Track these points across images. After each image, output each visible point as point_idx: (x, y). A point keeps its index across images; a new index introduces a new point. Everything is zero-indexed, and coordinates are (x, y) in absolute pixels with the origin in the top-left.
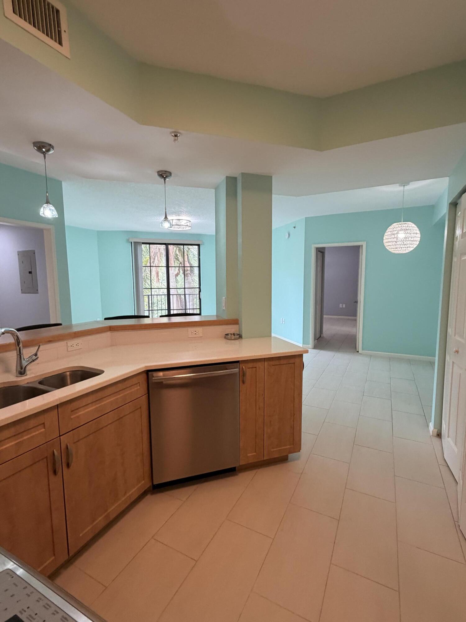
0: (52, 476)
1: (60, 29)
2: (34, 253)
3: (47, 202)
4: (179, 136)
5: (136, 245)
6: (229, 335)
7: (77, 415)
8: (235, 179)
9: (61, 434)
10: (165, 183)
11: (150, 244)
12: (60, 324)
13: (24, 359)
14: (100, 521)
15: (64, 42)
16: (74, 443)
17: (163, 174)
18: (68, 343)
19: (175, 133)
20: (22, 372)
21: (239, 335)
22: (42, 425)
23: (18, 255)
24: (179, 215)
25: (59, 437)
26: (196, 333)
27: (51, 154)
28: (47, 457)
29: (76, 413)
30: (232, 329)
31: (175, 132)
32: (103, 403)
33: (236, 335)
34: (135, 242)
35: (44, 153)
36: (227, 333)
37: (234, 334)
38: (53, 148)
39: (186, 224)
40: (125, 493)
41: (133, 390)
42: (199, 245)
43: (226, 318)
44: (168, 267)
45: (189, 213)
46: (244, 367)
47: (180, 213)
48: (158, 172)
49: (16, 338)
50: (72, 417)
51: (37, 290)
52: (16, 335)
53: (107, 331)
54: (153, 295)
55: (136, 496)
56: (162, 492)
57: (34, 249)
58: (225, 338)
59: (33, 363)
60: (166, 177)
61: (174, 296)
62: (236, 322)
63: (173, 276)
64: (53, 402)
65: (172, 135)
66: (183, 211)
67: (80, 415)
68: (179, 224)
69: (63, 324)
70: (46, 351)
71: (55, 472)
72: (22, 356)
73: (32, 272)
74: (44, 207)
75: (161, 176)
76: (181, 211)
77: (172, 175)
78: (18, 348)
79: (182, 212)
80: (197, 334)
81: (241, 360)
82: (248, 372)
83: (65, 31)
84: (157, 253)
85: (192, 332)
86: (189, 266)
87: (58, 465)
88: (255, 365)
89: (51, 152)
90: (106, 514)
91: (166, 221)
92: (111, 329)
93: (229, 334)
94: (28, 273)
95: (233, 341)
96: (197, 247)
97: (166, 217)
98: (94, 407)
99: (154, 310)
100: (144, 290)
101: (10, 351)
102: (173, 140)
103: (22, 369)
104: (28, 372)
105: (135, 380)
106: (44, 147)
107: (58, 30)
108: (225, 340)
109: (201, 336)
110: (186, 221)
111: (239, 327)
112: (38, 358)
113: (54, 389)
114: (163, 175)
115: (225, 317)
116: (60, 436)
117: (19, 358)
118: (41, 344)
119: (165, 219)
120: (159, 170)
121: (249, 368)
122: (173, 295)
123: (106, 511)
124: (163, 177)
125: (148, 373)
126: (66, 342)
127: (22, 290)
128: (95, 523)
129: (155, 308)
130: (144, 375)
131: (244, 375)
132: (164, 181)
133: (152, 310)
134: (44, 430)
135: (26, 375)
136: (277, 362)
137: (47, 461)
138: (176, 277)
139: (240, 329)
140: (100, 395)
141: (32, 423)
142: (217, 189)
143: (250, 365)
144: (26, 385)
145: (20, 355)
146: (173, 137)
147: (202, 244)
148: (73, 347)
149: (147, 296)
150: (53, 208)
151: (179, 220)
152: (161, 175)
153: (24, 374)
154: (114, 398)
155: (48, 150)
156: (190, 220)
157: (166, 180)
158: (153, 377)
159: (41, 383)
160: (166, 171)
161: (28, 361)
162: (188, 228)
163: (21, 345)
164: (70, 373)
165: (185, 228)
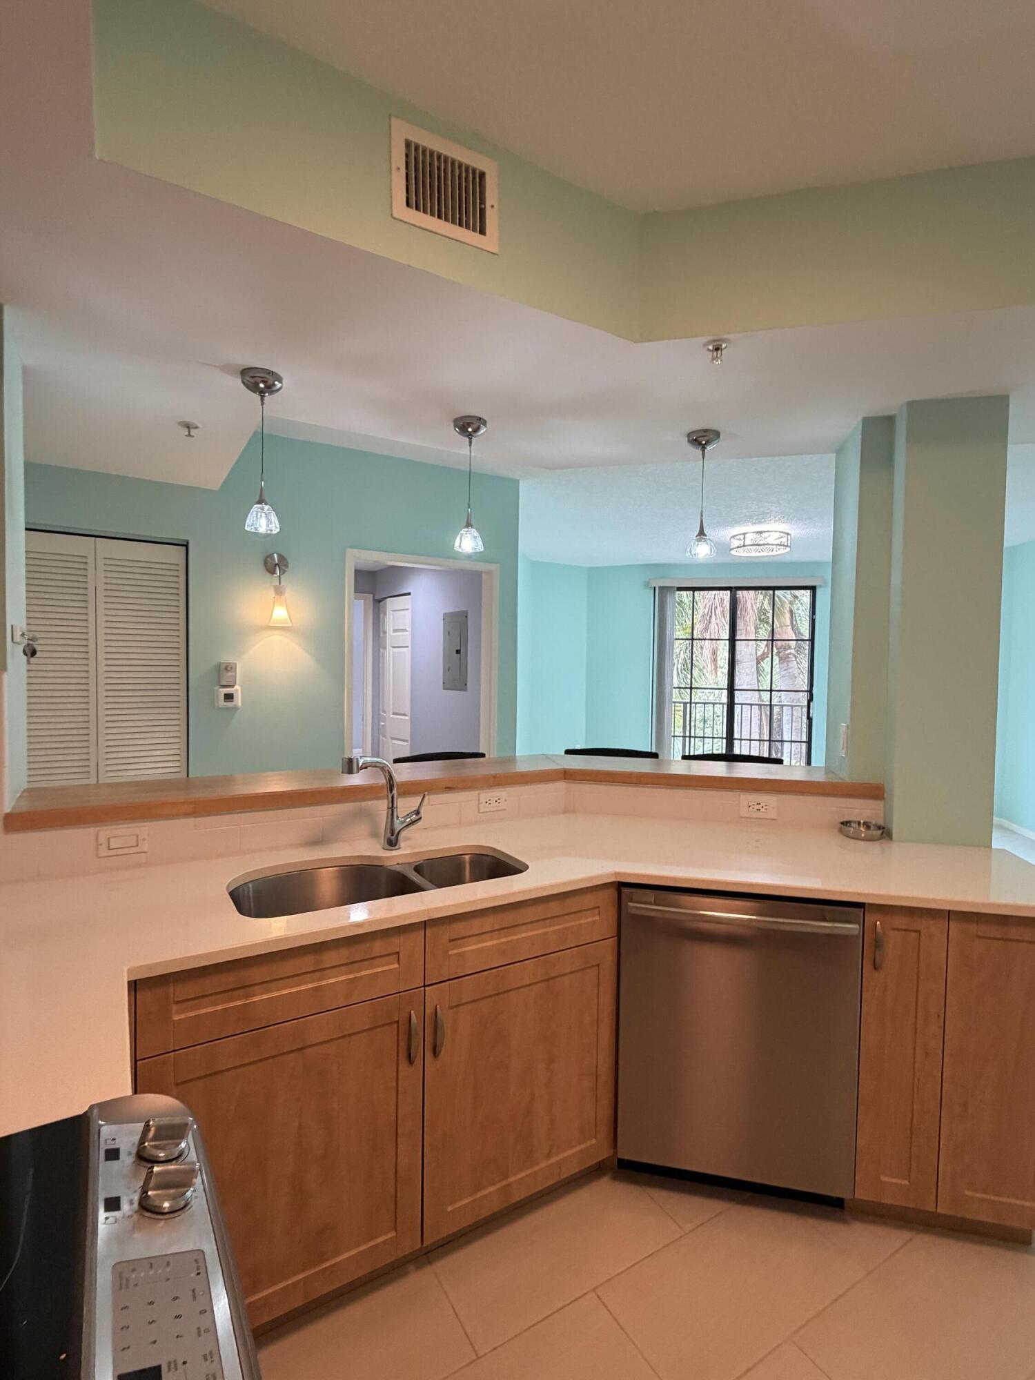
0: (403, 1065)
1: (483, 206)
2: (466, 617)
3: (469, 525)
4: (725, 348)
5: (663, 593)
6: (853, 825)
7: (460, 950)
8: (890, 420)
9: (426, 984)
10: (703, 457)
11: (694, 589)
12: (483, 755)
13: (398, 817)
14: (490, 1196)
15: (488, 230)
16: (451, 1008)
17: (700, 437)
18: (481, 795)
19: (715, 344)
20: (392, 843)
21: (884, 828)
22: (396, 956)
23: (444, 619)
24: (760, 523)
25: (423, 988)
26: (759, 807)
27: (482, 434)
28: (398, 1022)
29: (461, 946)
30: (861, 810)
31: (715, 341)
32: (515, 937)
33: (872, 828)
34: (661, 588)
35: (471, 435)
36: (846, 819)
37: (867, 825)
38: (485, 423)
39: (778, 542)
40: (549, 1155)
41: (583, 921)
42: (813, 589)
43: (848, 780)
44: (733, 640)
45: (786, 517)
46: (878, 923)
47: (761, 517)
48: (689, 435)
49: (388, 776)
50: (451, 952)
51: (466, 685)
52: (388, 771)
53: (560, 780)
54: (696, 703)
55: (573, 1168)
56: (637, 1183)
57: (466, 609)
58: (840, 831)
59: (412, 827)
60: (708, 442)
61: (744, 706)
62: (875, 792)
63: (751, 661)
64: (418, 913)
65: (709, 350)
66: (768, 511)
67: (466, 952)
68: (761, 542)
69: (487, 756)
70: (437, 807)
71: (410, 1060)
72: (395, 810)
73: (461, 652)
74: (462, 534)
75: (696, 443)
76: (763, 513)
77: (721, 436)
78: (390, 796)
79: (768, 513)
80: (762, 810)
81: (871, 902)
82: (893, 942)
83: (492, 206)
84: (716, 607)
85: (750, 804)
86: (794, 638)
87: (417, 1042)
88: (917, 923)
89: (482, 432)
90: (504, 1183)
91: (700, 541)
92: (568, 775)
93: (855, 822)
94: (455, 652)
95: (863, 843)
96: (808, 593)
97: (702, 533)
98: (495, 942)
99: (695, 737)
100: (674, 690)
101: (378, 798)
102: (710, 359)
103: (392, 835)
104: (402, 844)
105: (589, 901)
106: (469, 425)
107: (480, 209)
108: (839, 838)
109: (775, 818)
110: (778, 535)
111: (885, 806)
112: (421, 818)
113: (434, 886)
114: (700, 439)
115: (845, 776)
116: (425, 986)
117: (390, 817)
118: (426, 793)
119: (698, 537)
120: (688, 432)
121: (894, 929)
122: (742, 704)
123: (507, 1177)
124: (700, 444)
125: (622, 889)
126: (478, 792)
127: (444, 683)
128: (479, 1195)
129: (697, 731)
130: (612, 893)
131: (878, 944)
132: (701, 452)
133: (690, 737)
134: (396, 966)
135: (399, 848)
136: (992, 930)
137: (398, 1027)
138: (758, 663)
139: (888, 813)
140: (510, 917)
141: (378, 947)
142: (840, 451)
143: (900, 922)
144: (393, 868)
145: (392, 808)
146: (711, 353)
147: (820, 586)
148: (490, 804)
149: (682, 705)
150: (476, 534)
151: (761, 532)
152: (695, 440)
153: (396, 845)
154: (541, 931)
155: (477, 430)
156: (789, 532)
157: (706, 451)
158: (631, 901)
159: (418, 869)
160: (706, 431)
161: (403, 822)
162: (783, 551)
163: (395, 791)
164: (470, 858)
165: (775, 550)
